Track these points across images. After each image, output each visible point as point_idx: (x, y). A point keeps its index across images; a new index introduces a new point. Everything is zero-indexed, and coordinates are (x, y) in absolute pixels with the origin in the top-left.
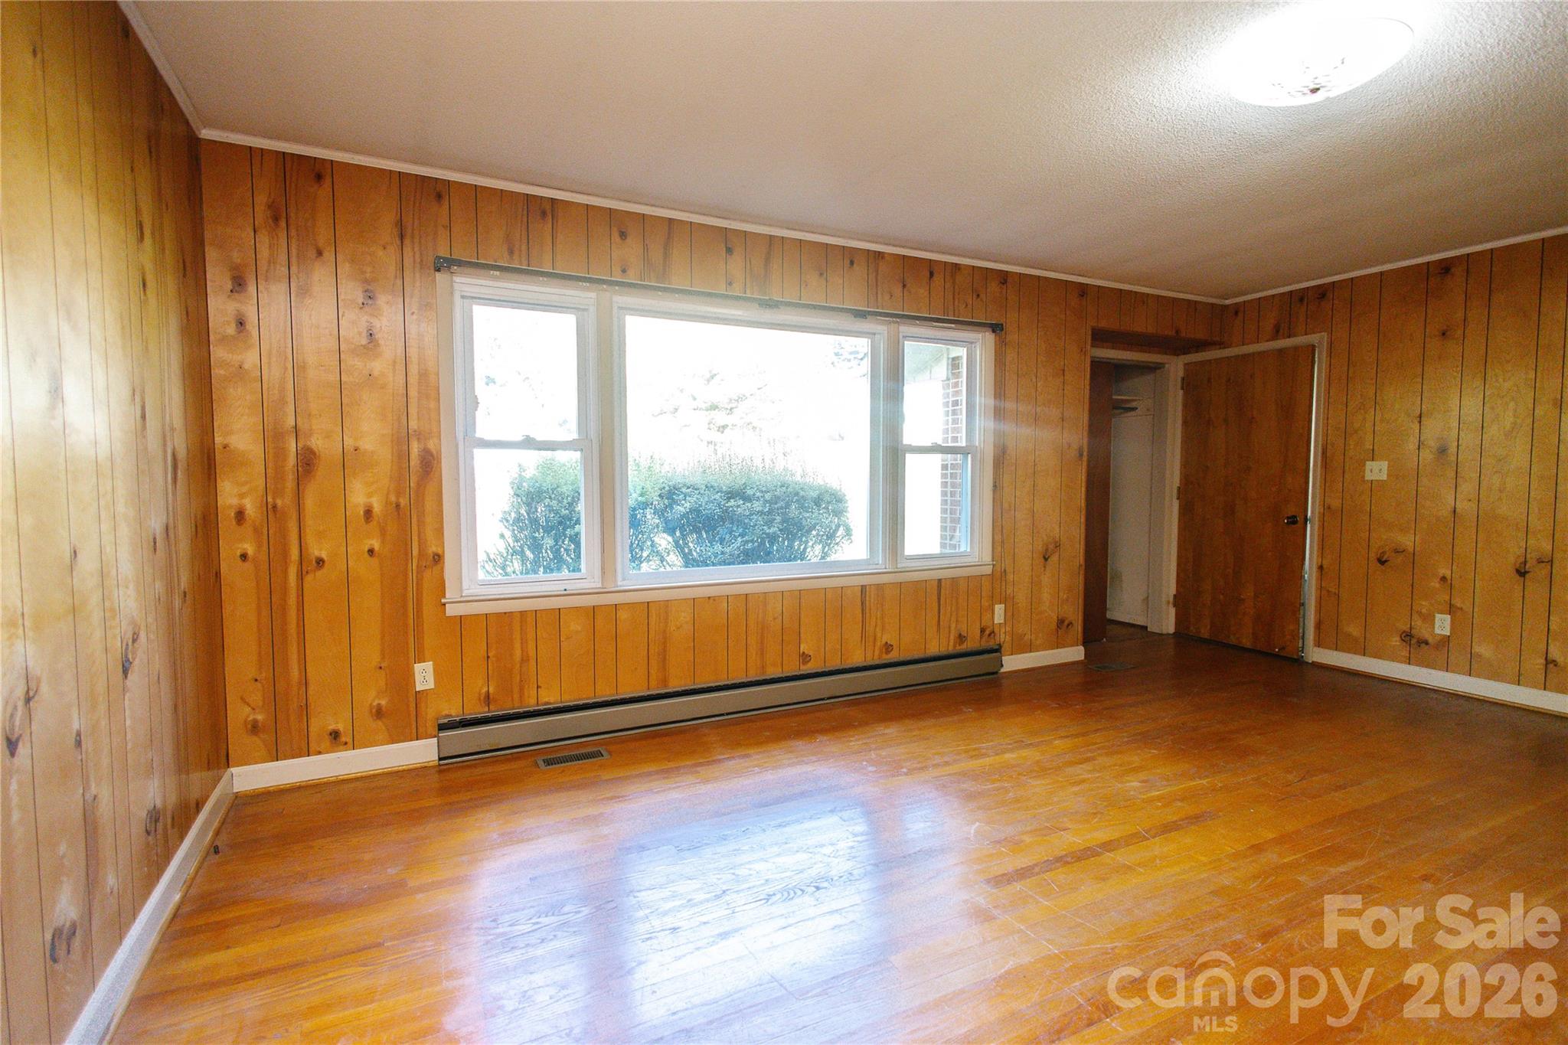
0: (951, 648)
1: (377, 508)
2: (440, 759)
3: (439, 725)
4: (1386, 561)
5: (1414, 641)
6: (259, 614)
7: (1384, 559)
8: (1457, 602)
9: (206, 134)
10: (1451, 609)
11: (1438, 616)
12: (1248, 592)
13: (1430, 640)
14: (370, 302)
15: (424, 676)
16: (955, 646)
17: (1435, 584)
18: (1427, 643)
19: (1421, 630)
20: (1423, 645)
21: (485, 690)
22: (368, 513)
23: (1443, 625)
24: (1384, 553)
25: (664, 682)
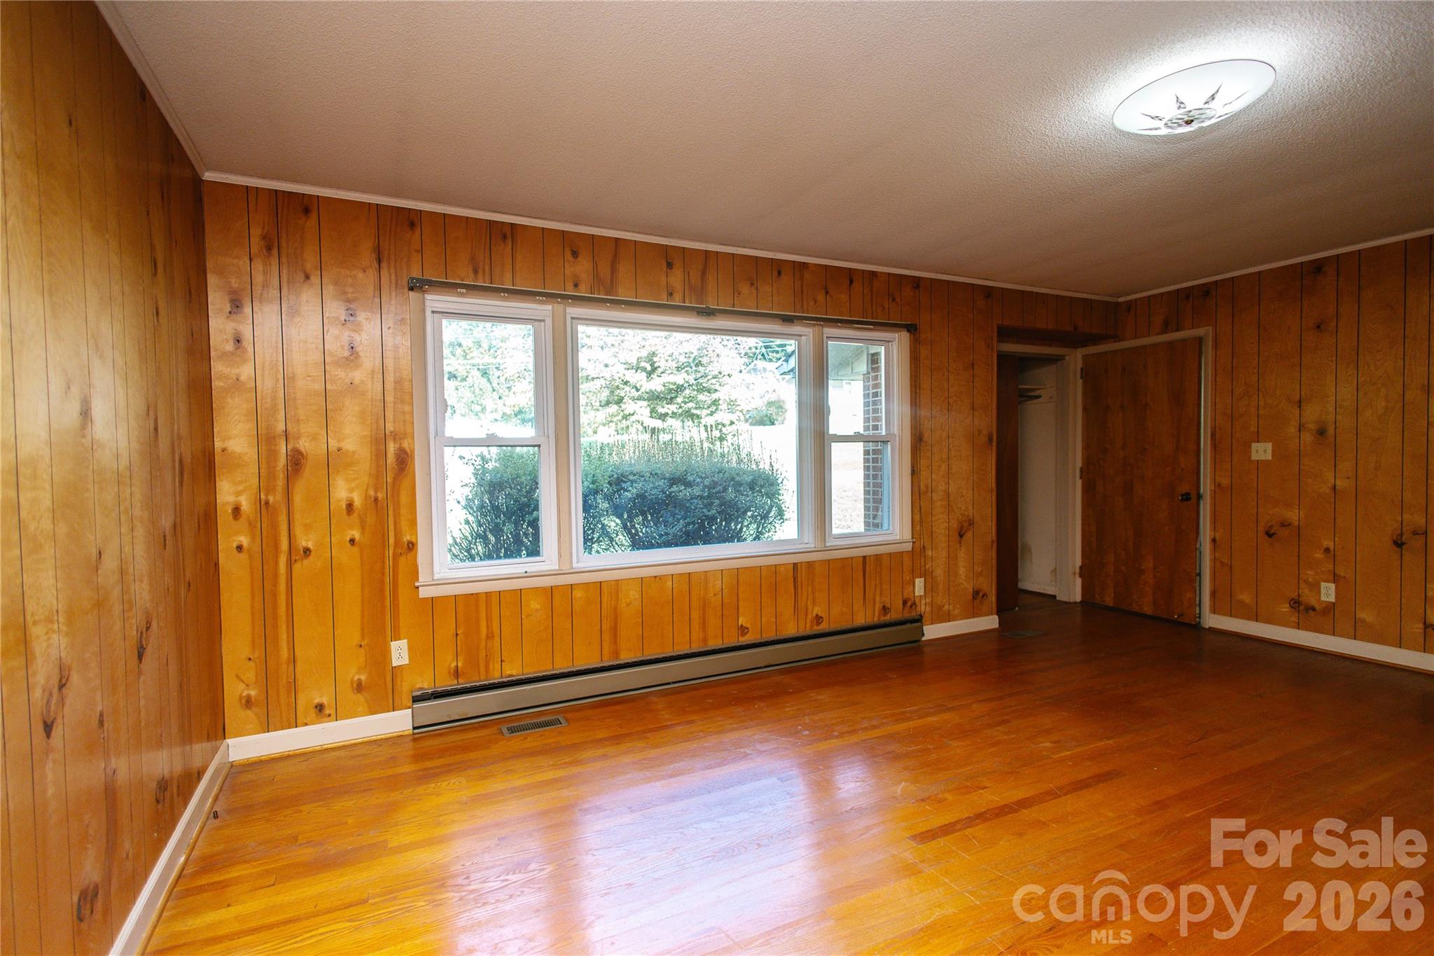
0: (876, 619)
1: (358, 502)
2: (414, 728)
3: (413, 697)
4: (1274, 534)
5: (1302, 608)
6: (253, 598)
7: (1272, 532)
8: (1341, 571)
9: (209, 176)
10: (1335, 578)
11: (1323, 585)
12: (1148, 564)
13: (1317, 607)
14: (352, 319)
15: (399, 652)
16: (879, 617)
17: (1319, 555)
18: (1314, 609)
19: (1308, 597)
20: (1310, 612)
21: (454, 664)
22: (350, 506)
23: (1328, 593)
24: (1271, 527)
25: (616, 654)
